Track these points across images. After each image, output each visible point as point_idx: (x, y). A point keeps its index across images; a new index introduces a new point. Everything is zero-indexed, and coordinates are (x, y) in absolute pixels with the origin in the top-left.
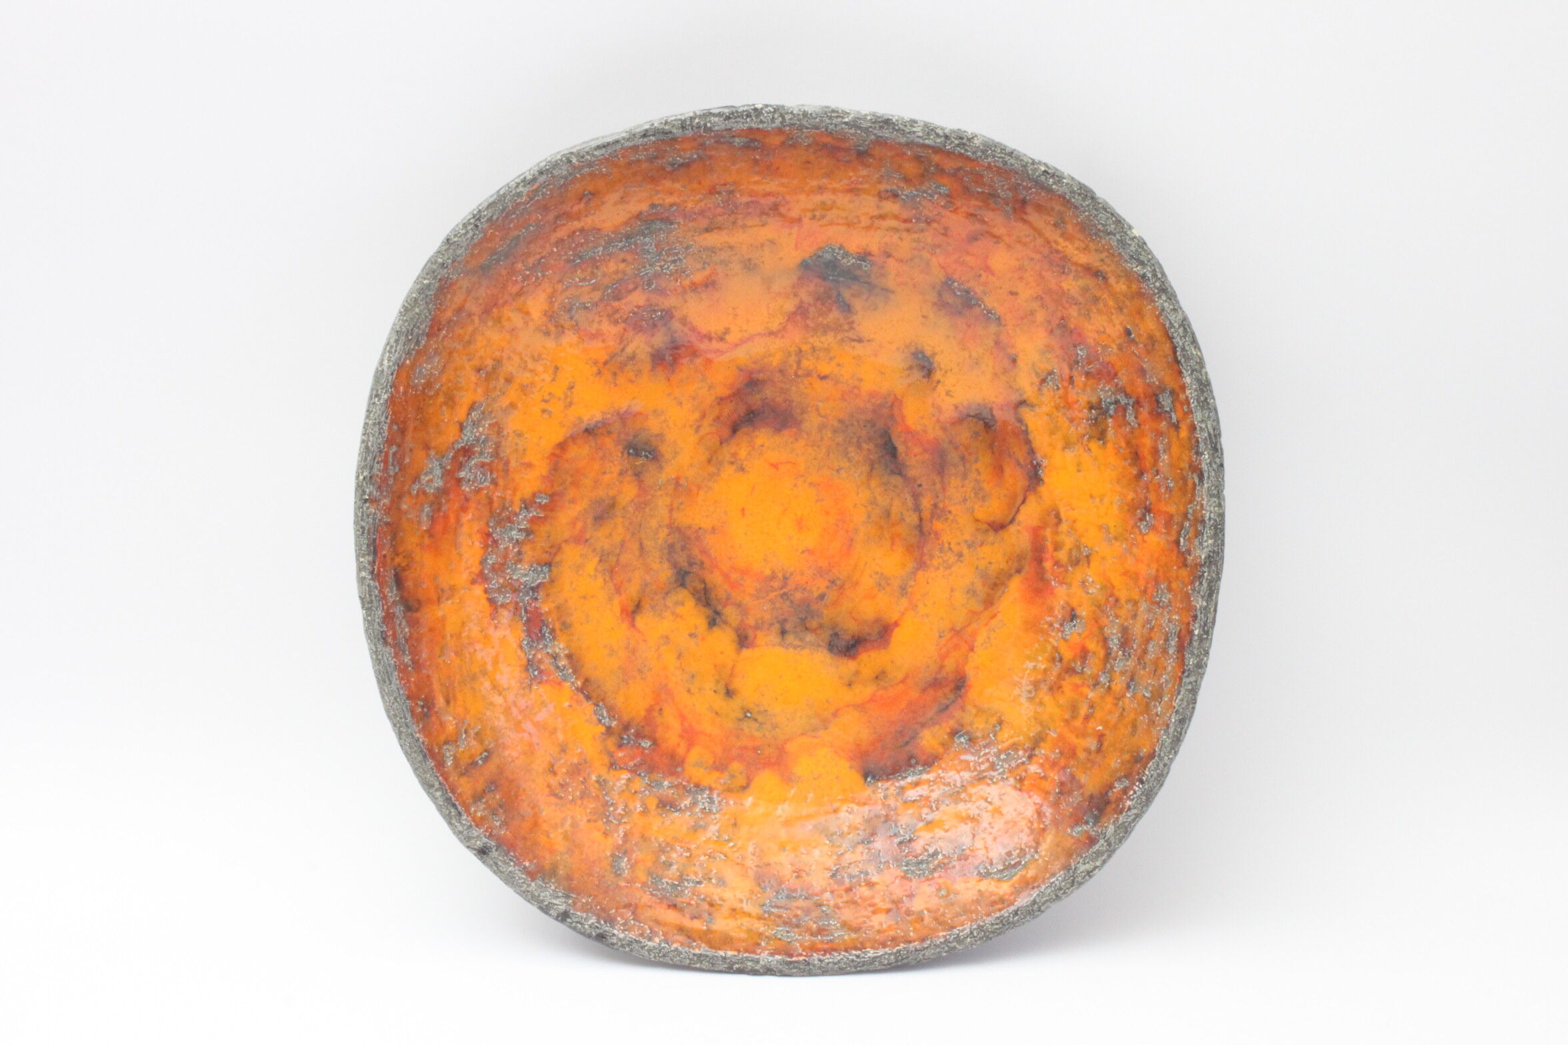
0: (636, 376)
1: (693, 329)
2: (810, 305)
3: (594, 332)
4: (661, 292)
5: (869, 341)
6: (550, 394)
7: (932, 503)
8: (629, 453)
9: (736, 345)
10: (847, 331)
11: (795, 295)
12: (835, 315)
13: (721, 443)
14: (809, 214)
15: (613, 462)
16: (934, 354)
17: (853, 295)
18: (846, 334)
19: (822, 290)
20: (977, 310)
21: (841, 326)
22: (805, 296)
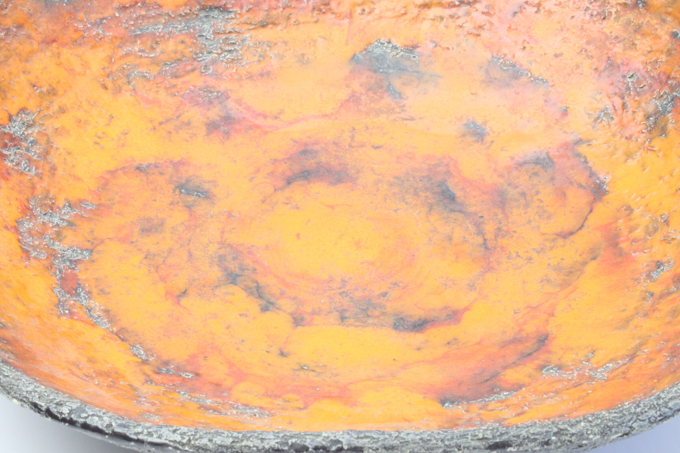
0: (191, 137)
1: (248, 108)
2: (362, 94)
3: (150, 98)
4: (218, 76)
5: (420, 118)
6: (103, 133)
7: (496, 227)
8: (181, 192)
9: (291, 123)
10: (399, 113)
11: (348, 86)
12: (387, 100)
13: (275, 190)
14: (358, 10)
15: (164, 194)
16: (485, 123)
17: (404, 84)
18: (398, 115)
19: (373, 81)
20: (524, 79)
21: (393, 109)
22: (356, 86)
